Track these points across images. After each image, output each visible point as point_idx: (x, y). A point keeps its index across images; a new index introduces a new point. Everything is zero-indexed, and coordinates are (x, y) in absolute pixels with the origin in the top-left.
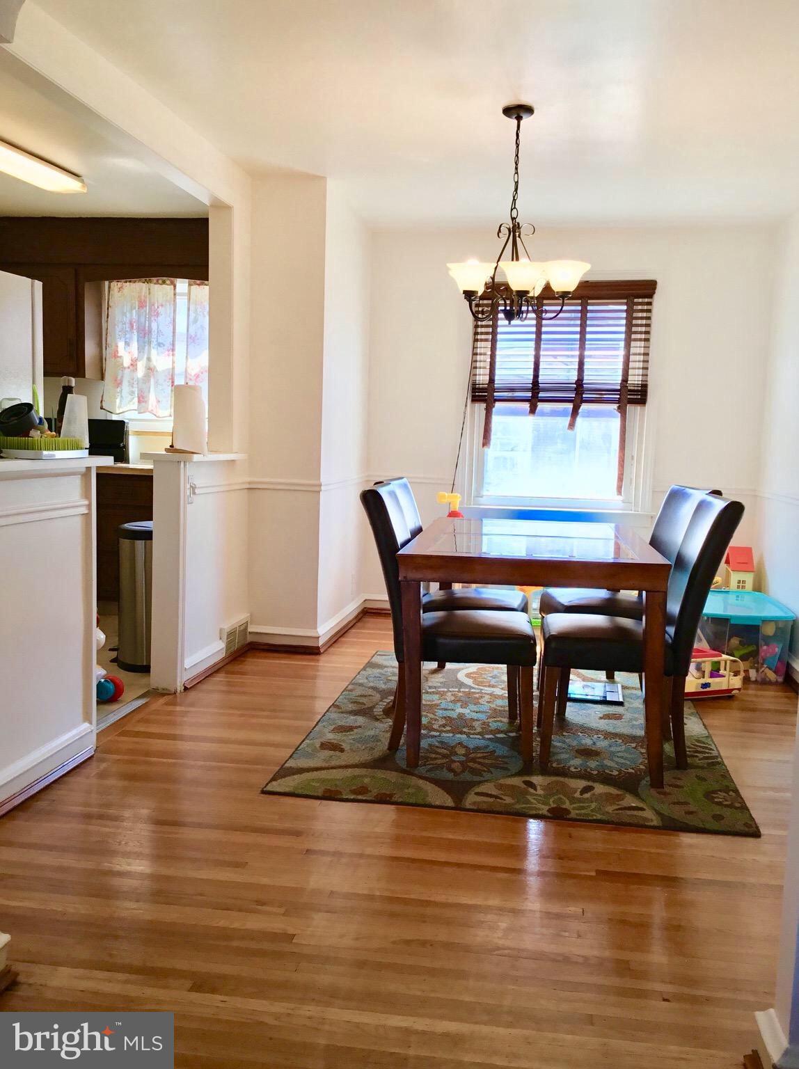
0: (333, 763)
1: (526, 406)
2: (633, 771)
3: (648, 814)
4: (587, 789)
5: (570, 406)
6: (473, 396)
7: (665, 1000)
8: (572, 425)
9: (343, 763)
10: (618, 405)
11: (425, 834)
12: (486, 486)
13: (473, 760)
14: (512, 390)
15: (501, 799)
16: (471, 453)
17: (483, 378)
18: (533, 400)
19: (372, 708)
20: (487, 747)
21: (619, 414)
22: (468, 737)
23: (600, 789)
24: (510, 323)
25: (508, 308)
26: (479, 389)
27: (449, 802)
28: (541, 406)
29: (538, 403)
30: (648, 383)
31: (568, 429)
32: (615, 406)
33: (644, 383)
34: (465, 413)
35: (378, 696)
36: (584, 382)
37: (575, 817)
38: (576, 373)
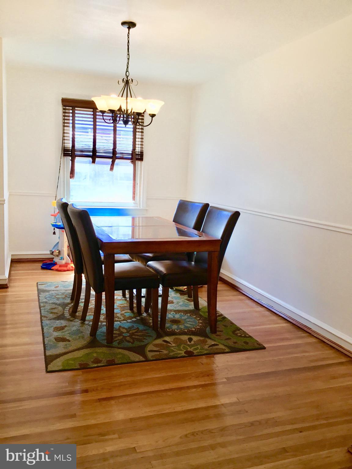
0: (71, 348)
1: (90, 159)
2: (199, 327)
3: (221, 346)
4: (190, 340)
5: (111, 160)
6: (64, 154)
7: (301, 432)
8: (112, 169)
9: (75, 348)
10: (131, 160)
11: (144, 377)
12: (71, 197)
13: (133, 334)
14: (82, 151)
15: (162, 352)
16: (64, 181)
17: (69, 145)
18: (94, 157)
19: (63, 314)
20: (133, 326)
21: (133, 165)
22: (121, 323)
23: (195, 338)
24: (126, 127)
25: (125, 119)
26: (66, 150)
27: (142, 358)
28: (97, 159)
29: (96, 158)
30: (143, 151)
31: (110, 170)
32: (130, 161)
33: (142, 151)
34: (60, 161)
35: (60, 308)
36: (116, 149)
37: (197, 354)
38: (112, 145)
